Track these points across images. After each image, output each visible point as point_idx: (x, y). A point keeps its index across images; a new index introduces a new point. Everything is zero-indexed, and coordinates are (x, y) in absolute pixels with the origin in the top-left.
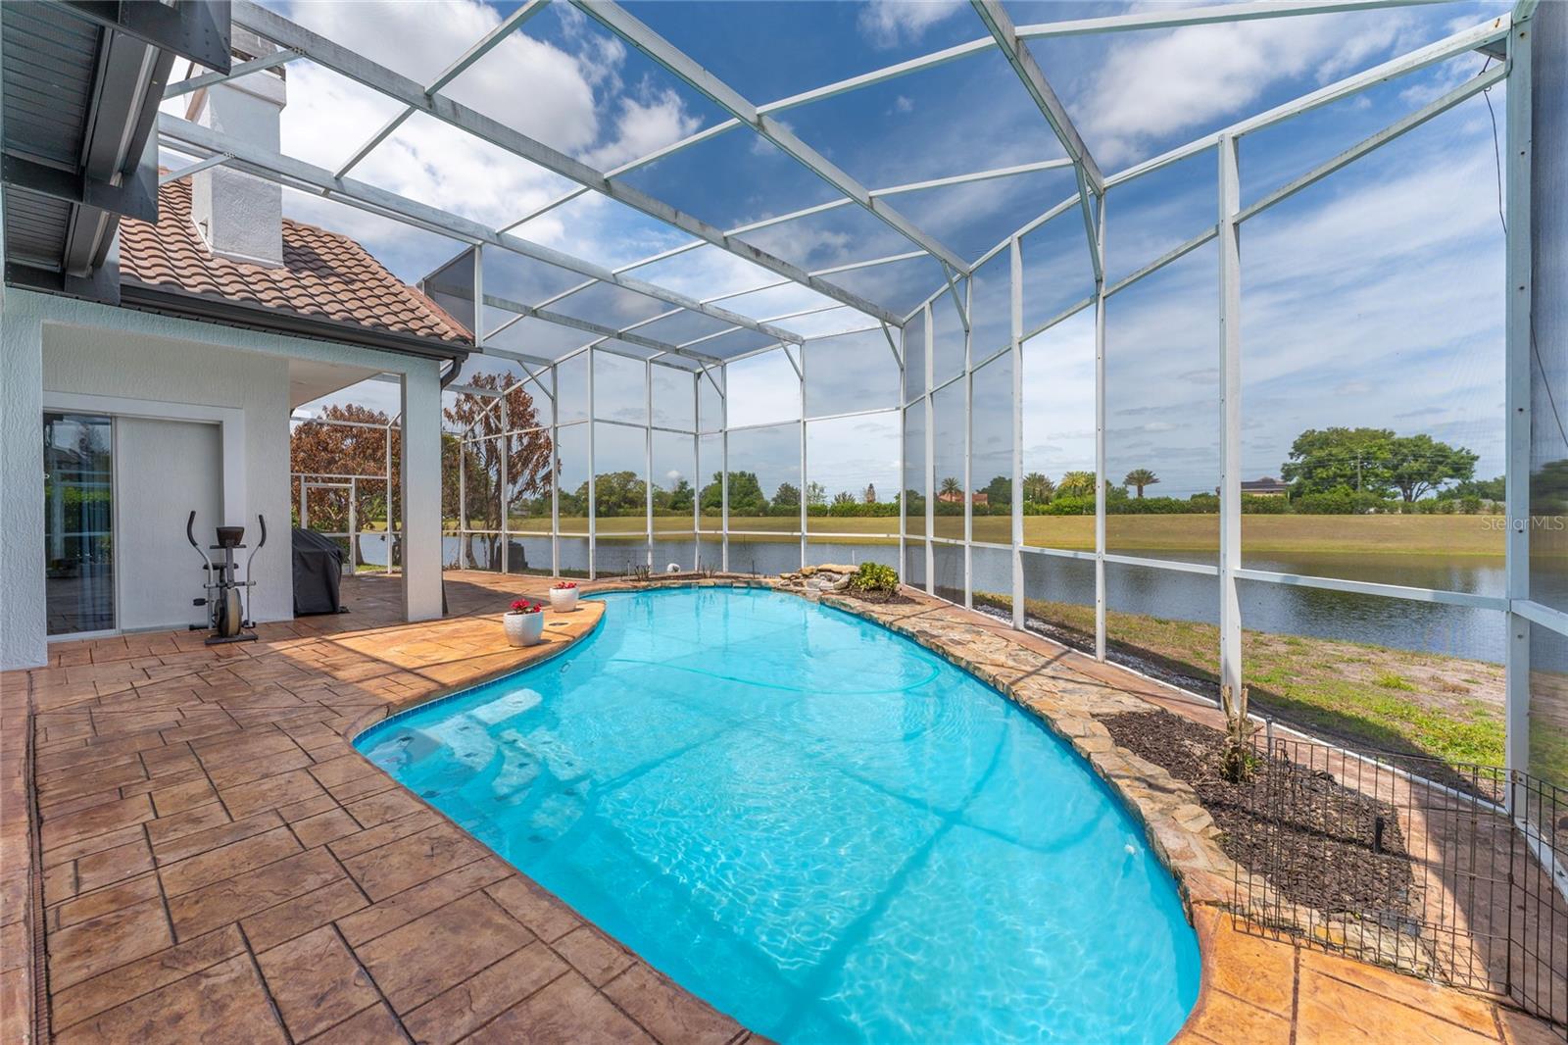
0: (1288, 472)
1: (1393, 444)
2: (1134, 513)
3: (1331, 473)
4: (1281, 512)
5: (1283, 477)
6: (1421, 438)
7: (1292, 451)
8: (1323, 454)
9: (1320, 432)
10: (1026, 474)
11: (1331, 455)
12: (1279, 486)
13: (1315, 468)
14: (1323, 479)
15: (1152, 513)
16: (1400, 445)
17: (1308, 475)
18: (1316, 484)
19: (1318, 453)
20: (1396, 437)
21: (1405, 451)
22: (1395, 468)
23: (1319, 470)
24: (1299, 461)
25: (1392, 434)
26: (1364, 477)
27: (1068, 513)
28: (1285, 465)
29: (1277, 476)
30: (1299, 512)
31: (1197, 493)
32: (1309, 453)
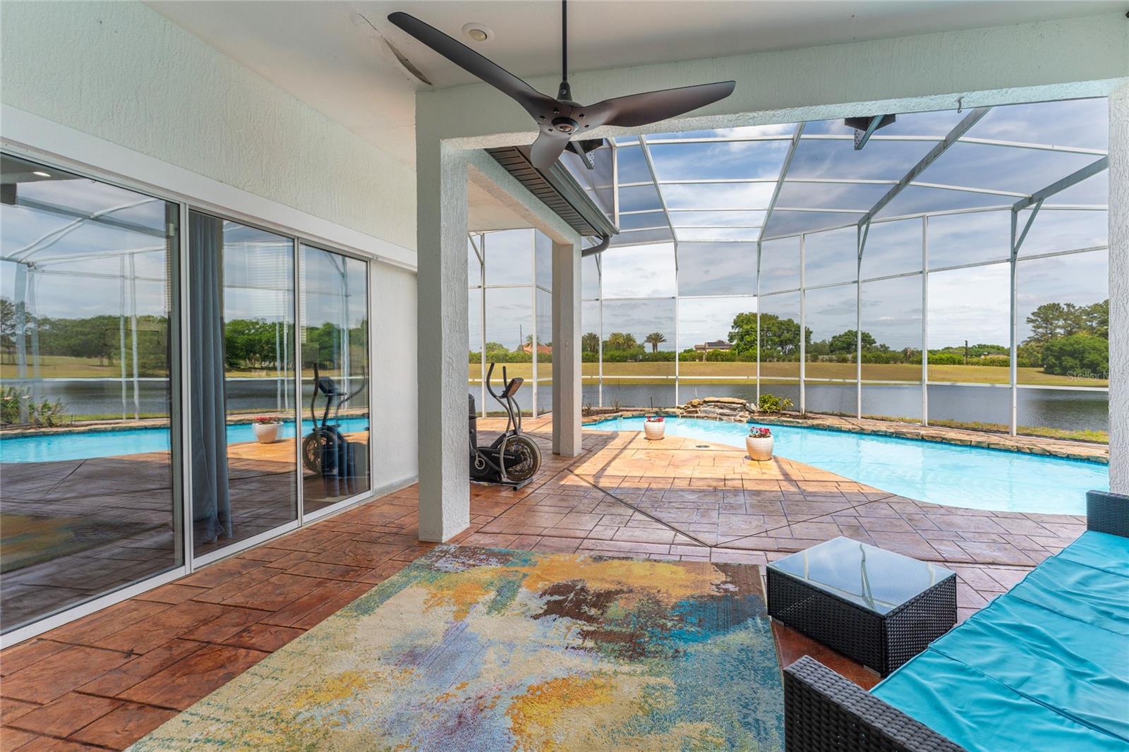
0: (731, 338)
1: (778, 323)
2: (657, 361)
3: (752, 338)
4: (734, 361)
5: (729, 340)
6: (790, 320)
7: (733, 324)
8: (749, 327)
9: (746, 315)
10: (585, 333)
11: (752, 328)
12: (726, 345)
13: (745, 335)
14: (748, 342)
15: (669, 361)
16: (782, 324)
17: (742, 339)
18: (745, 345)
19: (746, 327)
20: (779, 319)
21: (783, 327)
22: (780, 336)
23: (747, 336)
24: (737, 331)
25: (777, 317)
26: (767, 341)
27: (618, 361)
28: (730, 333)
29: (726, 339)
30: (742, 361)
31: (687, 349)
32: (742, 327)
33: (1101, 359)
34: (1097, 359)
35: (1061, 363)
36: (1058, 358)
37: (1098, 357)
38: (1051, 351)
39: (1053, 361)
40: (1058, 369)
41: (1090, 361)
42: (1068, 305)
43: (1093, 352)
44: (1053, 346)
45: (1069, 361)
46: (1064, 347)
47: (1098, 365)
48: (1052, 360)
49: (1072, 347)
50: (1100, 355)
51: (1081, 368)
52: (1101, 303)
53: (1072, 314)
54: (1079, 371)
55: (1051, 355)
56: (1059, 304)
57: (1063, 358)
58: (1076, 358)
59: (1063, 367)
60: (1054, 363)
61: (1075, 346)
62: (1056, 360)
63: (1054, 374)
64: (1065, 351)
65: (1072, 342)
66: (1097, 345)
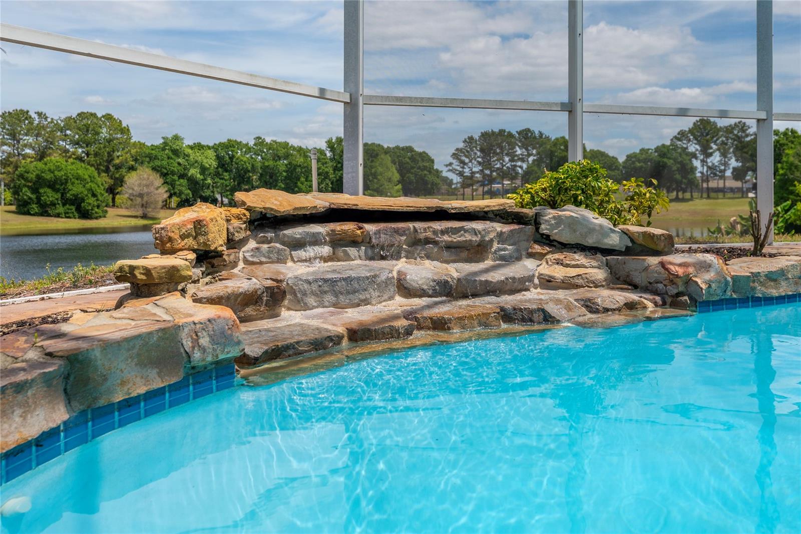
33: (86, 193)
34: (82, 192)
35: (39, 199)
36: (35, 190)
37: (83, 189)
38: (26, 180)
39: (29, 194)
40: (35, 208)
41: (73, 195)
42: (39, 114)
43: (76, 182)
44: (28, 173)
45: (49, 196)
46: (43, 175)
47: (83, 200)
48: (27, 193)
49: (52, 175)
50: (84, 186)
51: (64, 205)
52: (74, 116)
53: (44, 128)
54: (61, 209)
55: (25, 186)
56: (28, 112)
57: (42, 191)
58: (56, 190)
59: (41, 204)
60: (30, 198)
61: (56, 173)
62: (32, 193)
63: (29, 214)
64: (44, 180)
65: (52, 168)
66: (80, 172)
